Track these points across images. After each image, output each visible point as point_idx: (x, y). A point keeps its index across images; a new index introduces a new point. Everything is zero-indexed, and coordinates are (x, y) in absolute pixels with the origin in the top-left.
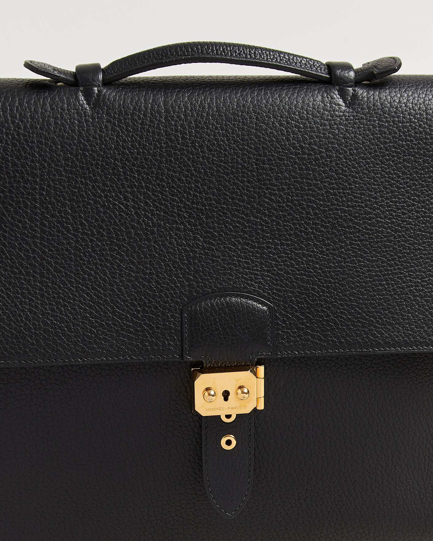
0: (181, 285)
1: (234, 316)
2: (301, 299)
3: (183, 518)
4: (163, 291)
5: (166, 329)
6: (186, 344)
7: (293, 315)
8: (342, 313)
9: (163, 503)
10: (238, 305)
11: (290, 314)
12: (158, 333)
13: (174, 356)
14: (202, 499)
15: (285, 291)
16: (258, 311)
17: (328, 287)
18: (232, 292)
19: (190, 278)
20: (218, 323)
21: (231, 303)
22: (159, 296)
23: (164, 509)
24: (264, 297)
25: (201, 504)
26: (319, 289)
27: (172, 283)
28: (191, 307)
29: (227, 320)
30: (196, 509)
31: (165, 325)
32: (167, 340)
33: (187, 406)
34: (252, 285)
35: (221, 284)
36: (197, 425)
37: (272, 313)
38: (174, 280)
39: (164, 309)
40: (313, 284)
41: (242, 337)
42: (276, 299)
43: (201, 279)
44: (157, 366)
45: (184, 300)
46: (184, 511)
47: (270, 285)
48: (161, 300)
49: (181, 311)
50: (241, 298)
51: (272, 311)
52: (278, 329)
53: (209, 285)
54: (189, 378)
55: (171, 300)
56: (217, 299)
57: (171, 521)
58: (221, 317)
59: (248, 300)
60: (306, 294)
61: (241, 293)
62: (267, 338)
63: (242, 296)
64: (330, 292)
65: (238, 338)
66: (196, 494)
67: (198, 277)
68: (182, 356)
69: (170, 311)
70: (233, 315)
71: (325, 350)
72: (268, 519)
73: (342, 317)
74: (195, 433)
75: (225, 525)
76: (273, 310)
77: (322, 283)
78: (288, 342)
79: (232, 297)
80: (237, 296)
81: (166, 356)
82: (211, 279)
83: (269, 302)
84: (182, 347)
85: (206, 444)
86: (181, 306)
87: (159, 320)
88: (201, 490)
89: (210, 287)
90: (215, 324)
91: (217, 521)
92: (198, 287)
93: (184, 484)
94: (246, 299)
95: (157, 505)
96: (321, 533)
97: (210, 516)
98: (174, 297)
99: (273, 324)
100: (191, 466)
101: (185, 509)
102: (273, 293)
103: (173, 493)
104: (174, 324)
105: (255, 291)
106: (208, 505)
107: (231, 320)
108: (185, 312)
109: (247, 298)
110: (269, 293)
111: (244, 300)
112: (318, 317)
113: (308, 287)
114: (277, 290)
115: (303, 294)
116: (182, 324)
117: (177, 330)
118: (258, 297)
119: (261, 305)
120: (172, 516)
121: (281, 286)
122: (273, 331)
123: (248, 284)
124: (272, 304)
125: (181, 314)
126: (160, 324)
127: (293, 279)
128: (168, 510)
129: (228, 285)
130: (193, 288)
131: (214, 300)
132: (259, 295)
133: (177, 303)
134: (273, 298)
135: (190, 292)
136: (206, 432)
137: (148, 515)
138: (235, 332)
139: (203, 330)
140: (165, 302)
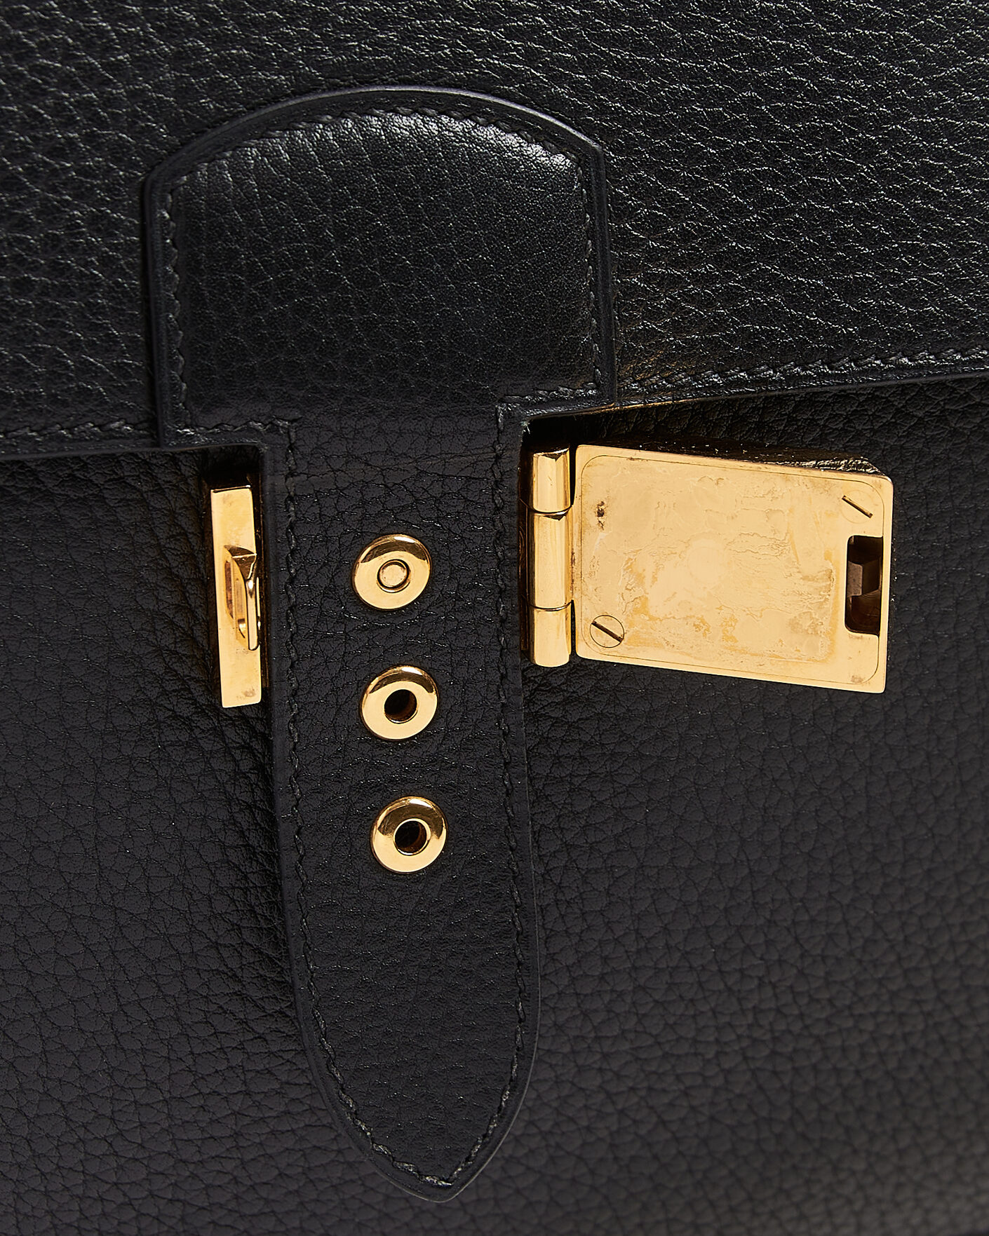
0: (138, 59)
1: (410, 207)
2: (735, 109)
3: (184, 1203)
4: (45, 93)
5: (66, 292)
6: (173, 365)
7: (692, 186)
8: (928, 172)
9: (86, 1153)
10: (431, 153)
11: (683, 190)
12: (25, 311)
13: (111, 430)
14: (275, 1114)
15: (655, 72)
16: (532, 182)
17: (860, 47)
18: (393, 84)
19: (183, 22)
20: (330, 247)
21: (394, 143)
22: (22, 118)
23: (94, 1175)
24: (554, 104)
25: (272, 1132)
26: (818, 59)
27: (89, 46)
28: (191, 172)
29: (379, 233)
30: (248, 1157)
31: (57, 269)
32: (74, 346)
33: (193, 675)
34: (497, 47)
35: (338, 46)
36: (246, 765)
37: (599, 186)
38: (101, 33)
39: (54, 189)
40: (794, 33)
41: (457, 318)
42: (618, 116)
43: (239, 25)
44: (31, 490)
45: (155, 140)
46: (188, 1174)
47: (583, 46)
48: (34, 138)
49: (143, 190)
50: (441, 113)
51: (598, 175)
52: (629, 267)
53: (280, 54)
54: (193, 540)
55: (90, 138)
56: (325, 124)
57: (125, 1223)
58: (346, 215)
59: (477, 122)
60: (758, 85)
61: (445, 91)
62: (575, 313)
63: (447, 107)
64: (870, 73)
65: (436, 321)
66: (248, 1093)
67: (225, 15)
68: (153, 426)
69: (82, 194)
70: (406, 205)
71: (850, 361)
72: (580, 1158)
73: (929, 196)
74: (236, 809)
75: (380, 1211)
76: (603, 172)
77: (834, 25)
78: (676, 328)
79: (397, 113)
80: (418, 105)
81: (70, 430)
82: (292, 21)
83: (579, 131)
84: (152, 382)
85: (302, 857)
86: (135, 165)
87: (29, 248)
88: (269, 1072)
89: (287, 65)
90: (316, 256)
91: (347, 1197)
92: (222, 63)
93: (192, 1053)
94: (466, 118)
95: (61, 1164)
96: (808, 1182)
97: (311, 1181)
98: (102, 124)
99: (603, 242)
100: (223, 968)
101: (192, 1167)
102: (600, 85)
103: (135, 1102)
104: (106, 262)
105: (509, 76)
106: (304, 1133)
107: (397, 233)
108: (164, 199)
109: (472, 111)
110: (577, 87)
111: (458, 127)
112: (815, 198)
113: (766, 50)
114: (620, 67)
115: (742, 86)
116: (150, 262)
117: (125, 293)
118: (523, 104)
119: (545, 148)
120: (133, 1202)
121: (641, 48)
122: (605, 275)
123: (472, 41)
124: (597, 141)
125: (143, 211)
126: (35, 268)
127: (694, 11)
128: (114, 1179)
129: (376, 53)
130: (200, 71)
131: (309, 132)
132: (532, 96)
133: (118, 152)
134: (602, 110)
135: (185, 93)
136: (298, 800)
137: (17, 1211)
138: (421, 293)
139: (256, 288)
140: (57, 152)
